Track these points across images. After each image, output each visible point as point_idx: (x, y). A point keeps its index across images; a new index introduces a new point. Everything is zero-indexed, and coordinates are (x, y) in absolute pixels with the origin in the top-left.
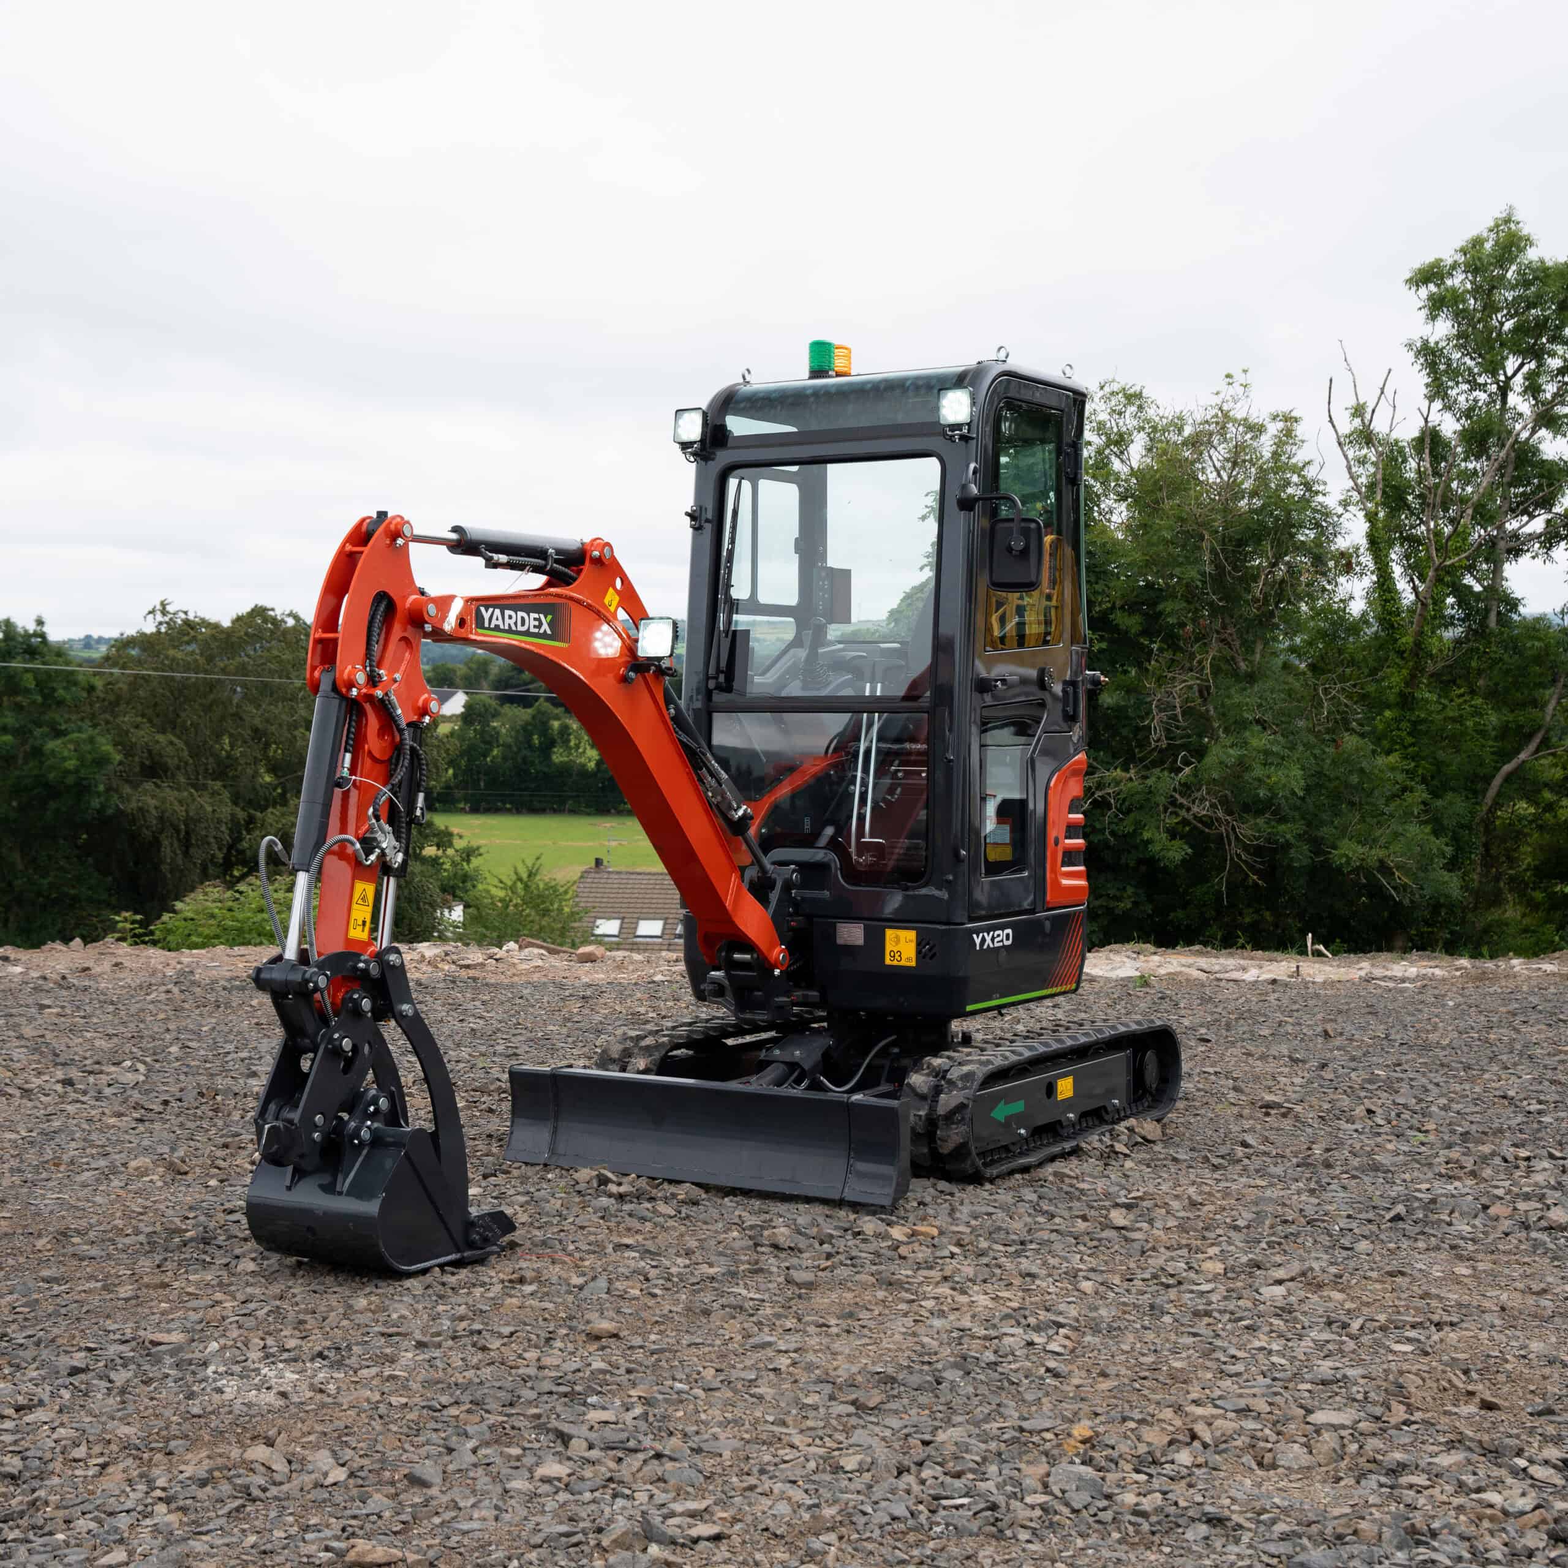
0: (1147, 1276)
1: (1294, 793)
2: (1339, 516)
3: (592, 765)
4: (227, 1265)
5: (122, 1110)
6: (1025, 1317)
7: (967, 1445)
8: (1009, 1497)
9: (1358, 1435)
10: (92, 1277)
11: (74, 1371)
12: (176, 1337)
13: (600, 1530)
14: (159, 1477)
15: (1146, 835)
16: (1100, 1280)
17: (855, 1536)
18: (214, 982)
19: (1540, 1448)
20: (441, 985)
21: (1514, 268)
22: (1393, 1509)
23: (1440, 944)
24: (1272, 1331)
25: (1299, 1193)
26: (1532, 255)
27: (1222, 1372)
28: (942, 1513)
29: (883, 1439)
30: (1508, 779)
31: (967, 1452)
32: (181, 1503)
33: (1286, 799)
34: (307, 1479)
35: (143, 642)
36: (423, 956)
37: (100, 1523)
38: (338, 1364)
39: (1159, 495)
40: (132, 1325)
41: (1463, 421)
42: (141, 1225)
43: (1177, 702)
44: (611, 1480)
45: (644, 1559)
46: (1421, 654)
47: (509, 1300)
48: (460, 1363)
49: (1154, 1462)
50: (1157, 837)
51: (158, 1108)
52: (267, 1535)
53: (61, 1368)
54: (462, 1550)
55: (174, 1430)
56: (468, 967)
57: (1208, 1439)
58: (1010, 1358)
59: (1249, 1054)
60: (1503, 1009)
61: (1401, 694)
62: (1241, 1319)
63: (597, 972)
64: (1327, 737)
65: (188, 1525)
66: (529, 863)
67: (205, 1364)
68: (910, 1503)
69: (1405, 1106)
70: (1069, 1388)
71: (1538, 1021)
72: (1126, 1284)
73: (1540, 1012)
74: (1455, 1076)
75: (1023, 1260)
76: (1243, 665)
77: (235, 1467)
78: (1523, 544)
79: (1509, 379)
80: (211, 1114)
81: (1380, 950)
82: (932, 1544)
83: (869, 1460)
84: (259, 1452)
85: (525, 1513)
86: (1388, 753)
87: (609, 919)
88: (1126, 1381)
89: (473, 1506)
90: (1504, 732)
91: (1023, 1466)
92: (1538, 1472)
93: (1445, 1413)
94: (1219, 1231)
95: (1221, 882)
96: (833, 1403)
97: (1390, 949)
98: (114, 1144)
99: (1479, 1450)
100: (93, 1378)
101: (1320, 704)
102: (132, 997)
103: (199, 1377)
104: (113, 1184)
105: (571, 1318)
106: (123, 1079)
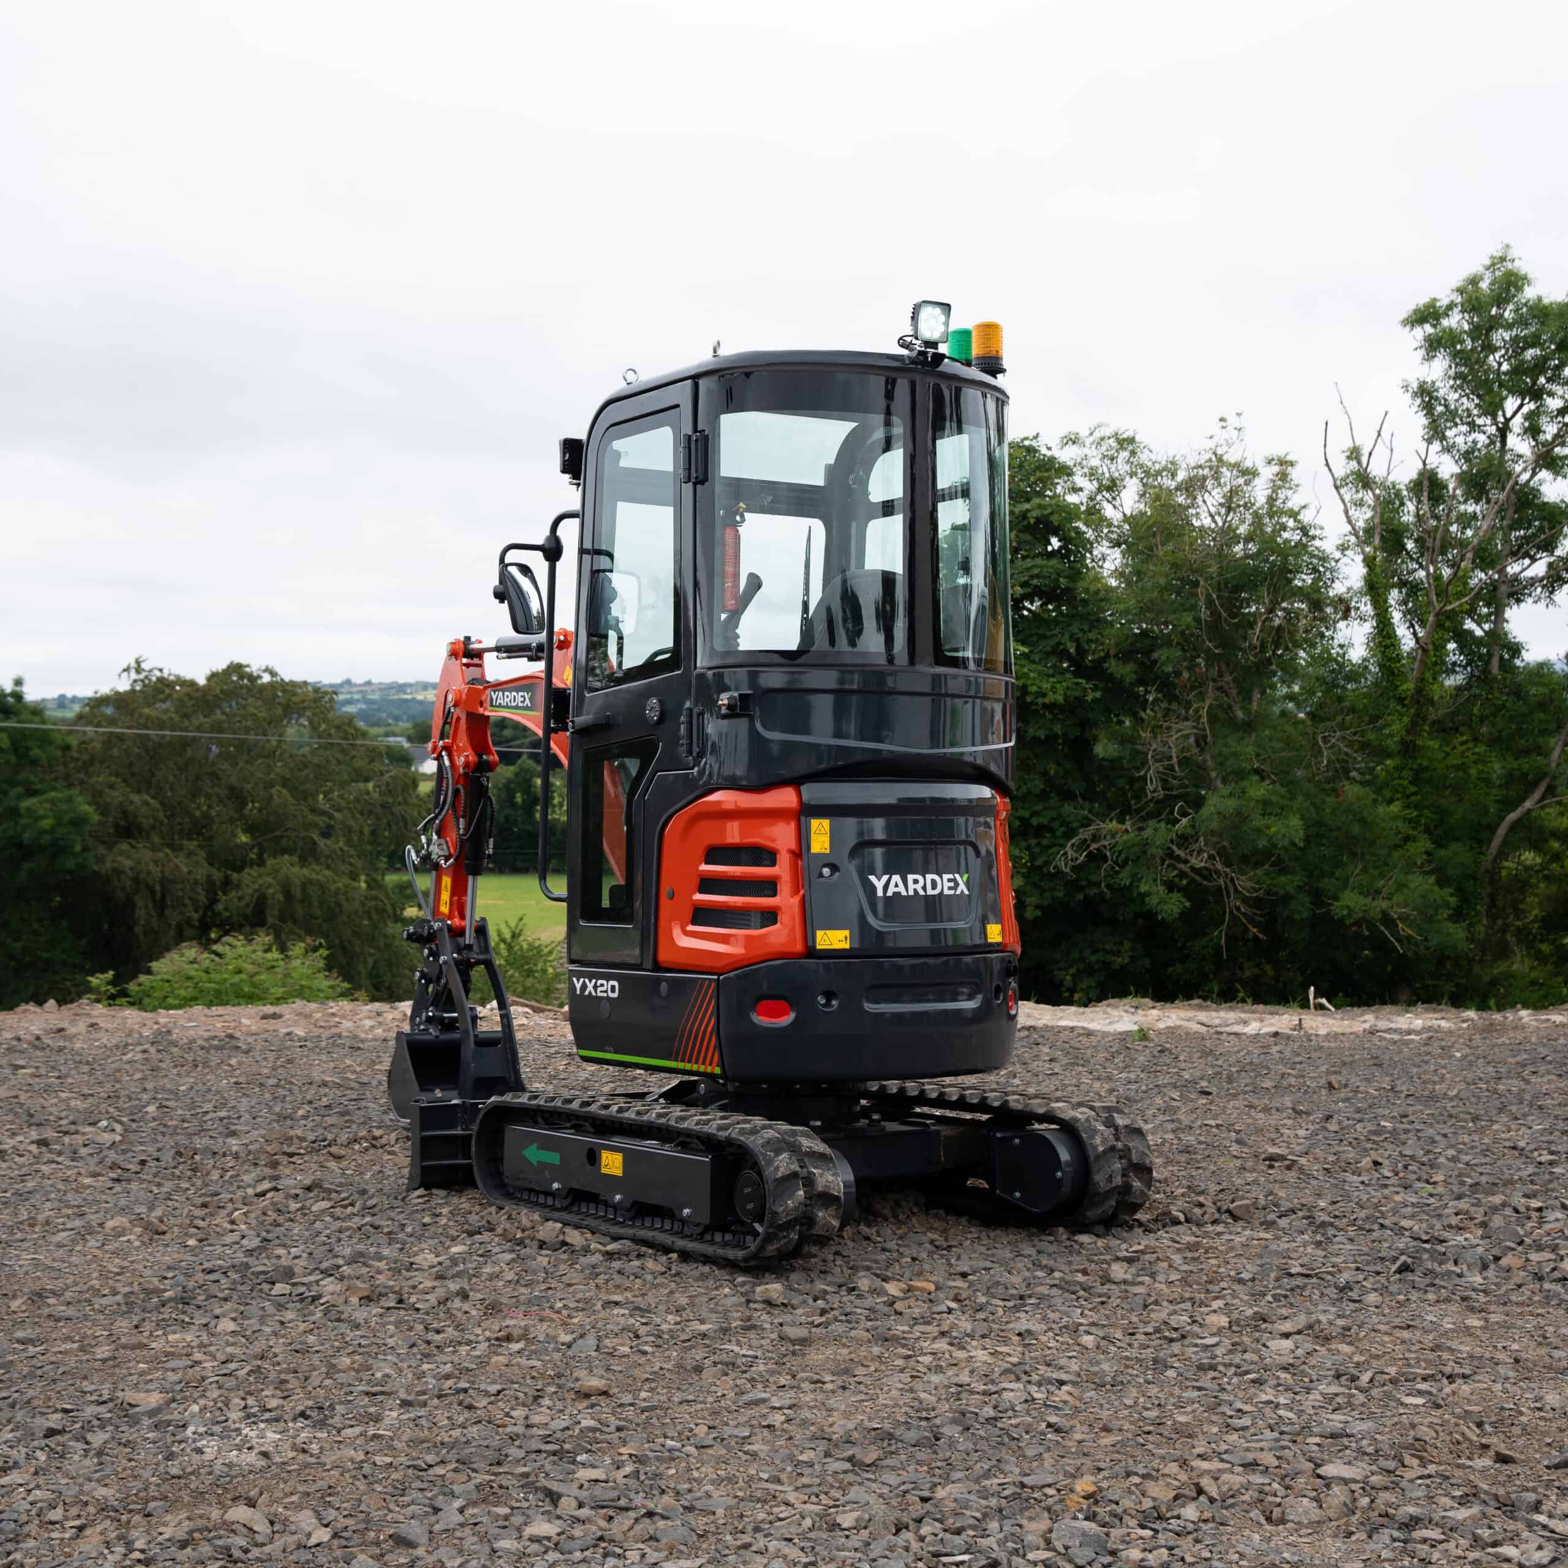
0: (1150, 1330)
1: (1293, 844)
2: (1337, 561)
4: (206, 1325)
5: (98, 1170)
6: (1026, 1373)
7: (967, 1501)
8: (1011, 1554)
9: (1368, 1488)
10: (68, 1339)
11: (51, 1433)
12: (155, 1398)
14: (138, 1539)
15: (1143, 888)
16: (1101, 1334)
18: (194, 1041)
19: (1558, 1502)
21: (1511, 307)
22: (1406, 1564)
23: (1446, 997)
24: (1279, 1385)
25: (1305, 1245)
26: (1530, 293)
27: (1228, 1426)
29: (881, 1496)
30: (1514, 827)
31: (967, 1508)
33: (1286, 849)
34: (291, 1540)
35: (118, 700)
36: (405, 1016)
38: (322, 1424)
39: (1153, 541)
40: (108, 1386)
41: (1461, 463)
42: (119, 1285)
43: (1174, 752)
44: (601, 1539)
46: (1423, 701)
47: (495, 1359)
48: (446, 1422)
49: (1159, 1518)
50: (1154, 889)
51: (134, 1167)
53: (36, 1430)
55: (153, 1491)
57: (1215, 1494)
58: (1010, 1413)
59: (1251, 1106)
60: (1511, 1060)
61: (1403, 742)
62: (1247, 1373)
64: (1327, 786)
66: (513, 924)
67: (185, 1425)
68: (910, 1560)
69: (1413, 1158)
70: (1071, 1444)
71: (1549, 1072)
72: (1127, 1339)
73: (1550, 1063)
74: (1463, 1127)
75: (1022, 1315)
76: (1240, 714)
77: (215, 1528)
78: (1525, 588)
79: (1507, 421)
80: (189, 1173)
81: (1384, 1003)
83: (867, 1516)
84: (239, 1513)
86: (1390, 802)
88: (1130, 1436)
90: (1509, 780)
91: (1024, 1522)
92: (1555, 1524)
93: (1458, 1466)
94: (1223, 1285)
95: (1220, 936)
96: (829, 1460)
97: (1394, 1002)
98: (90, 1204)
99: (1493, 1503)
100: (70, 1440)
101: (1320, 752)
102: (108, 1057)
103: (178, 1438)
104: (89, 1244)
105: (559, 1376)
106: (99, 1139)
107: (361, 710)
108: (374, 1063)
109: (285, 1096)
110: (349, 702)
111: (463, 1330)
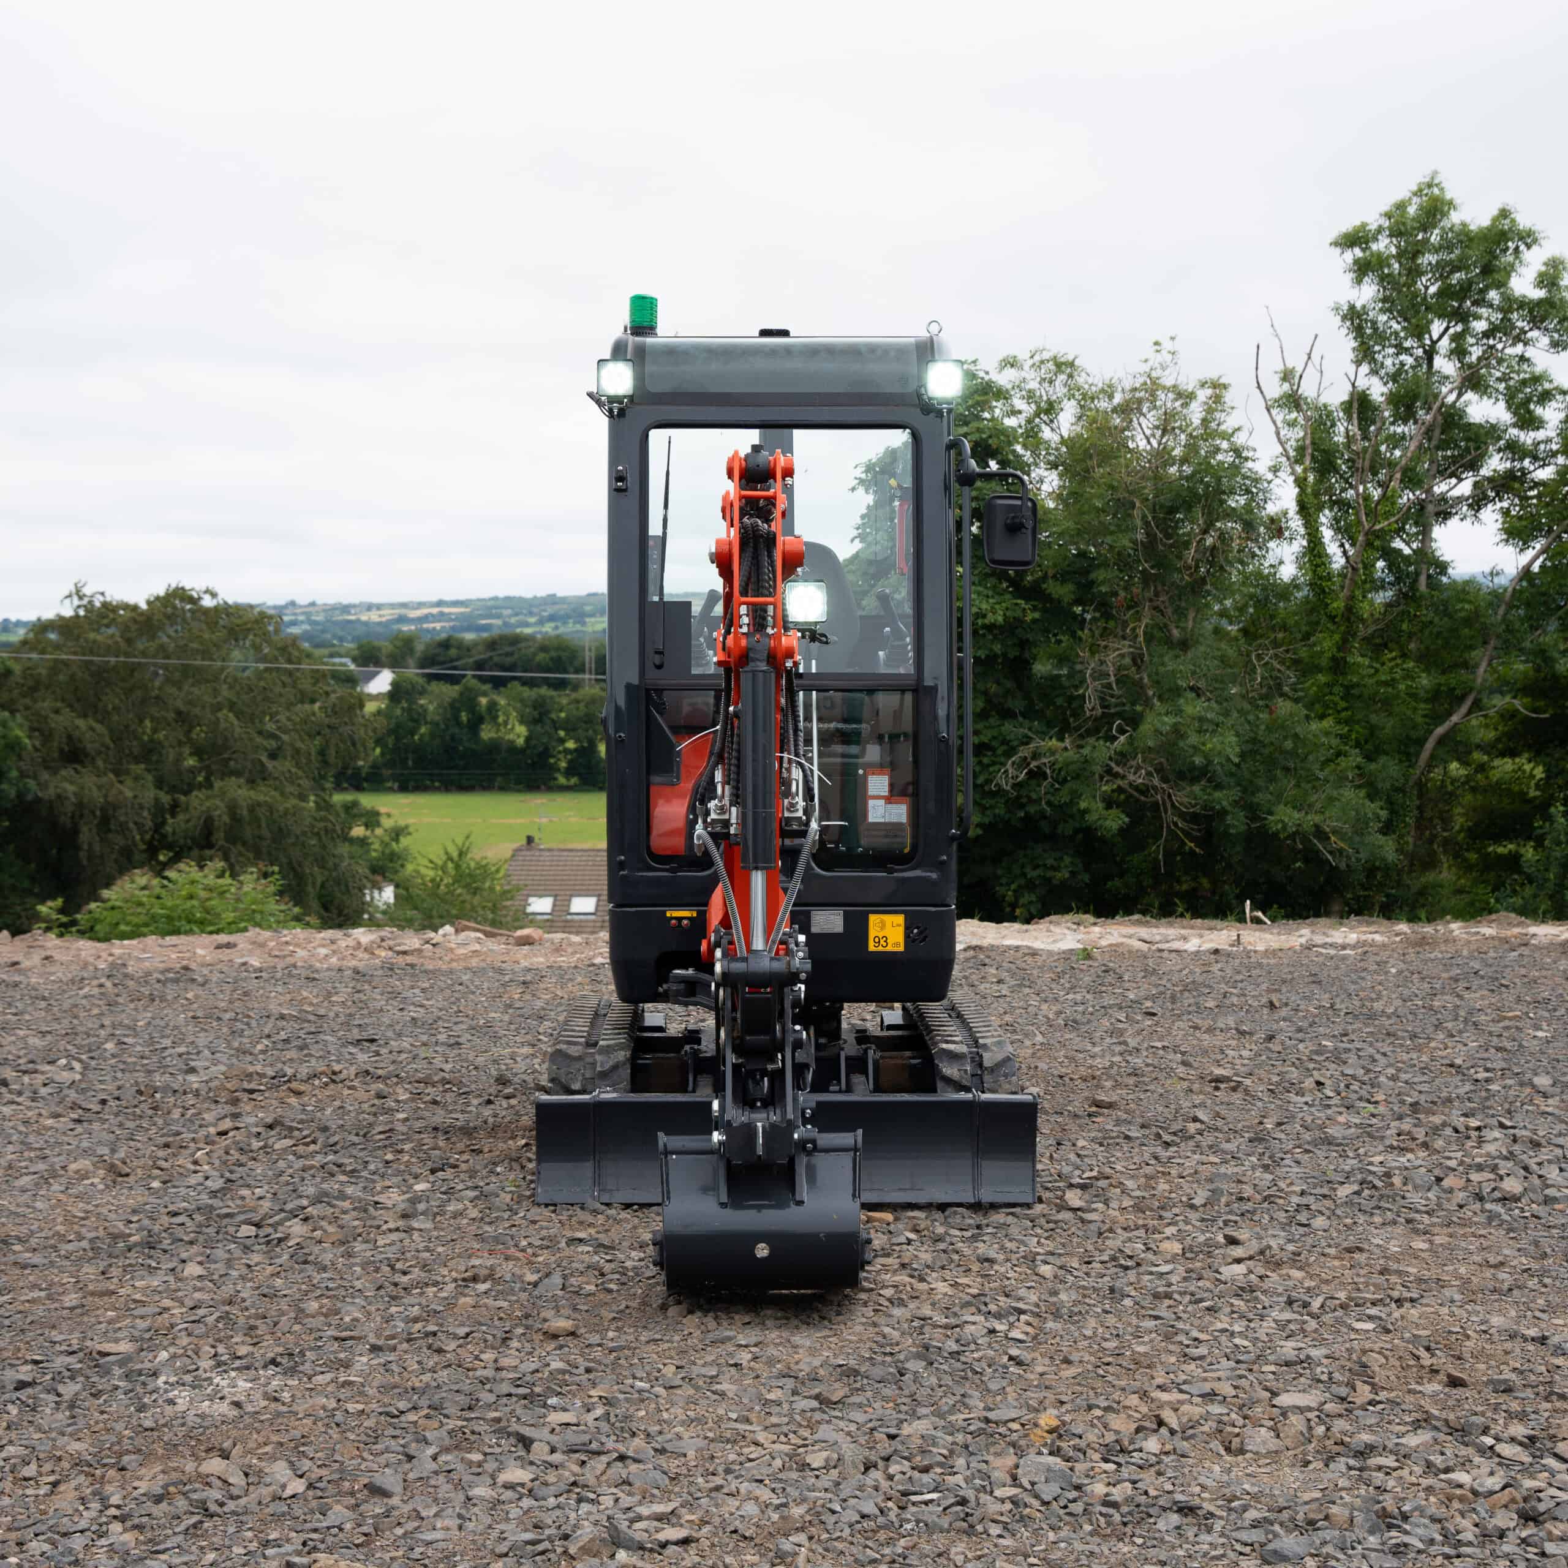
0: (1106, 1258)
1: (1229, 760)
2: (1269, 482)
3: (521, 741)
4: (173, 1270)
5: (59, 1110)
6: (986, 1304)
7: (934, 1438)
8: (978, 1491)
9: (1325, 1418)
10: (35, 1286)
11: (21, 1385)
12: (125, 1347)
13: (566, 1537)
14: (112, 1494)
15: (1083, 805)
16: (1059, 1263)
17: (825, 1536)
18: (148, 974)
19: (1506, 1426)
20: (380, 972)
21: (1436, 231)
22: (1362, 1492)
23: (1377, 908)
24: (1233, 1312)
25: (1253, 1168)
26: (1455, 218)
27: (1186, 1355)
28: (913, 1509)
29: (849, 1434)
30: (1441, 741)
31: (934, 1444)
32: (136, 1521)
33: (1222, 766)
34: (265, 1492)
35: (62, 625)
36: (359, 943)
37: (54, 1544)
38: (292, 1371)
39: (1089, 463)
40: (78, 1335)
41: (1390, 385)
42: (84, 1230)
43: (1111, 670)
44: (574, 1484)
45: (612, 1565)
46: (1353, 619)
47: (462, 1300)
48: (416, 1366)
49: (1122, 1451)
50: (1093, 806)
51: (96, 1107)
52: (227, 1552)
53: (7, 1383)
54: (426, 1561)
55: (127, 1444)
56: (405, 953)
57: (1175, 1426)
58: (973, 1347)
59: (1196, 1028)
60: (1445, 975)
61: (1333, 659)
62: (1201, 1300)
63: (535, 956)
64: (1261, 703)
65: (145, 1543)
66: (459, 841)
67: (155, 1374)
68: (879, 1500)
69: (1354, 1077)
70: (1032, 1377)
71: (1481, 987)
72: (1084, 1267)
73: (1482, 977)
74: (1402, 1045)
75: (981, 1245)
76: (1176, 633)
77: (190, 1481)
78: (1452, 507)
79: (1434, 342)
80: (150, 1112)
81: (1317, 915)
82: (903, 1542)
83: (836, 1456)
84: (214, 1465)
85: (489, 1521)
86: (1322, 717)
87: (541, 896)
88: (1090, 1367)
89: (436, 1515)
90: (1435, 696)
91: (990, 1458)
92: (1506, 1450)
93: (1410, 1391)
94: (1176, 1210)
95: (1157, 850)
96: (796, 1398)
97: (1328, 914)
98: (52, 1147)
99: (1445, 1429)
100: (41, 1392)
101: (1254, 670)
102: (64, 991)
103: (150, 1388)
104: (53, 1188)
105: (527, 1316)
106: (57, 1078)
107: (306, 632)
108: (329, 994)
109: (243, 1031)
110: (294, 623)
111: (429, 1271)
